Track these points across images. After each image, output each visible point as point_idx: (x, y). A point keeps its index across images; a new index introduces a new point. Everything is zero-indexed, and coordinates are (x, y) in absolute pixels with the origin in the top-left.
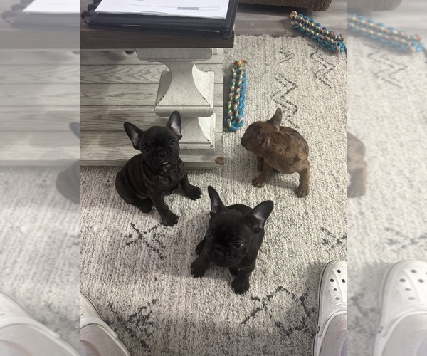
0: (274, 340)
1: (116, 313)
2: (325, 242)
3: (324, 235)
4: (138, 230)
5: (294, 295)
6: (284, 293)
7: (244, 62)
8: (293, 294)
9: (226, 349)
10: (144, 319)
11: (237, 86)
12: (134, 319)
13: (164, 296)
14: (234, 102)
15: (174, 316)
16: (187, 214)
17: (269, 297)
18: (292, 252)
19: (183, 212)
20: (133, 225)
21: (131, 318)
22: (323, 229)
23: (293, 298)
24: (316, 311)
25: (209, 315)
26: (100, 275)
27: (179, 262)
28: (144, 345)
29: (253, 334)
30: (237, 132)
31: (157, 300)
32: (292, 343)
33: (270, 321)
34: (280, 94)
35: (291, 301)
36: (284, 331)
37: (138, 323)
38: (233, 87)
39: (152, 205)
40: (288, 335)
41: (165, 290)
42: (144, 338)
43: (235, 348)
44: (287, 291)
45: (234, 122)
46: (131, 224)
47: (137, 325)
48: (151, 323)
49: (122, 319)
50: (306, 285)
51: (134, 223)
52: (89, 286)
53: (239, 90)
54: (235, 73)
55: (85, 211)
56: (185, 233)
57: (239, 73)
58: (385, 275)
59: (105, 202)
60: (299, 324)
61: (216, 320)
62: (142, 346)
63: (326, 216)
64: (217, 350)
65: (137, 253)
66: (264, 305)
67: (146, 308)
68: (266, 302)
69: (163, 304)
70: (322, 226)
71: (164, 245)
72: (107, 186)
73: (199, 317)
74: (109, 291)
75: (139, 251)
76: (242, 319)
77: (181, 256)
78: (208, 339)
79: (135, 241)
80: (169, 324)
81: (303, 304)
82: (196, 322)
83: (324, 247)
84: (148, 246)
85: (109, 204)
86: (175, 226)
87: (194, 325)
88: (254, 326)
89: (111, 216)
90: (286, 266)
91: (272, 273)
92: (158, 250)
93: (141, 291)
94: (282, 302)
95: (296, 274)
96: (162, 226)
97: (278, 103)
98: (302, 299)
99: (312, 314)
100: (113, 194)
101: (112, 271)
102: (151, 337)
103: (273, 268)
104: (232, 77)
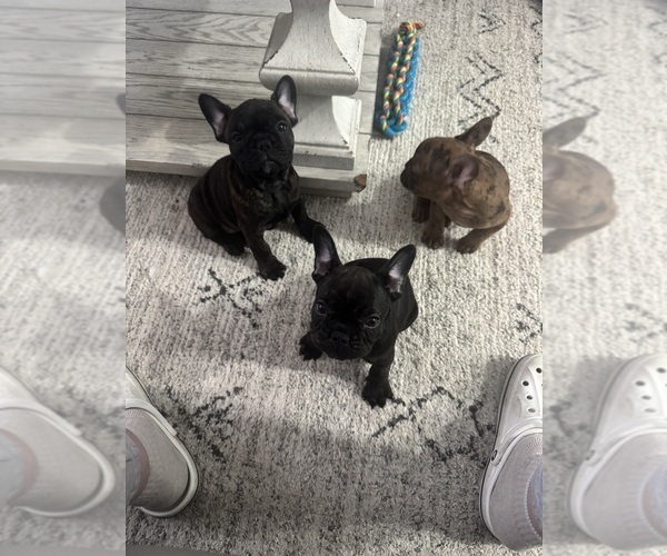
0: (422, 465)
1: (177, 401)
2: (521, 327)
3: (520, 316)
4: (219, 282)
5: (460, 403)
6: (445, 398)
7: (418, 27)
8: (459, 401)
9: (344, 470)
10: (219, 415)
11: (401, 64)
12: (204, 413)
13: (253, 384)
14: (395, 88)
15: (267, 414)
16: (300, 265)
17: (420, 402)
18: (465, 336)
19: (294, 261)
20: (212, 273)
21: (198, 411)
22: (519, 307)
23: (460, 406)
24: (494, 429)
25: (321, 419)
26: (155, 343)
27: (282, 334)
28: (216, 452)
29: (388, 453)
30: (395, 140)
31: (242, 388)
32: (449, 472)
33: (417, 437)
34: (472, 86)
35: (455, 412)
36: (439, 454)
37: (209, 419)
38: (395, 65)
39: (245, 244)
40: (444, 460)
41: (256, 374)
42: (218, 442)
43: (358, 470)
44: (450, 396)
45: (393, 122)
46: (210, 270)
47: (208, 421)
48: (230, 422)
49: (185, 412)
50: (482, 389)
51: (215, 269)
52: (137, 358)
53: (404, 69)
54: (401, 43)
55: (137, 244)
56: (294, 293)
57: (407, 42)
58: (613, 375)
59: (170, 232)
60: (464, 445)
61: (333, 427)
62: (214, 453)
63: (528, 287)
64: (330, 470)
65: (215, 315)
66: (411, 412)
67: (223, 398)
68: (414, 408)
69: (251, 394)
70: (519, 301)
71: (260, 308)
72: (174, 208)
73: (305, 421)
74: (168, 367)
75: (220, 313)
76: (373, 429)
77: (285, 326)
78: (316, 454)
79: (215, 297)
80: (258, 425)
81: (474, 417)
82: (301, 427)
83: (517, 335)
84: (235, 306)
85: (176, 237)
86: (279, 280)
87: (296, 431)
88: (391, 443)
89: (179, 255)
90: (453, 356)
91: (428, 366)
92: (250, 314)
93: (218, 372)
94: (441, 412)
95: (468, 370)
96: (259, 279)
97: (468, 99)
98: (473, 409)
99: (487, 433)
100: (183, 221)
101: (174, 339)
102: (228, 441)
103: (431, 358)
104: (395, 48)
